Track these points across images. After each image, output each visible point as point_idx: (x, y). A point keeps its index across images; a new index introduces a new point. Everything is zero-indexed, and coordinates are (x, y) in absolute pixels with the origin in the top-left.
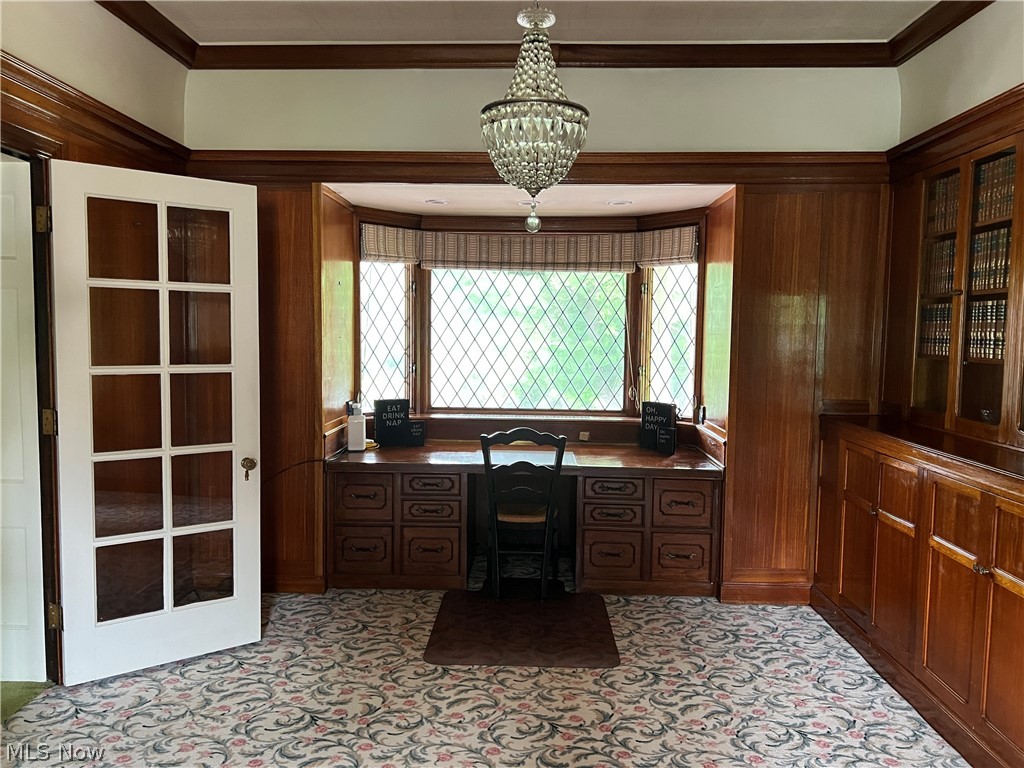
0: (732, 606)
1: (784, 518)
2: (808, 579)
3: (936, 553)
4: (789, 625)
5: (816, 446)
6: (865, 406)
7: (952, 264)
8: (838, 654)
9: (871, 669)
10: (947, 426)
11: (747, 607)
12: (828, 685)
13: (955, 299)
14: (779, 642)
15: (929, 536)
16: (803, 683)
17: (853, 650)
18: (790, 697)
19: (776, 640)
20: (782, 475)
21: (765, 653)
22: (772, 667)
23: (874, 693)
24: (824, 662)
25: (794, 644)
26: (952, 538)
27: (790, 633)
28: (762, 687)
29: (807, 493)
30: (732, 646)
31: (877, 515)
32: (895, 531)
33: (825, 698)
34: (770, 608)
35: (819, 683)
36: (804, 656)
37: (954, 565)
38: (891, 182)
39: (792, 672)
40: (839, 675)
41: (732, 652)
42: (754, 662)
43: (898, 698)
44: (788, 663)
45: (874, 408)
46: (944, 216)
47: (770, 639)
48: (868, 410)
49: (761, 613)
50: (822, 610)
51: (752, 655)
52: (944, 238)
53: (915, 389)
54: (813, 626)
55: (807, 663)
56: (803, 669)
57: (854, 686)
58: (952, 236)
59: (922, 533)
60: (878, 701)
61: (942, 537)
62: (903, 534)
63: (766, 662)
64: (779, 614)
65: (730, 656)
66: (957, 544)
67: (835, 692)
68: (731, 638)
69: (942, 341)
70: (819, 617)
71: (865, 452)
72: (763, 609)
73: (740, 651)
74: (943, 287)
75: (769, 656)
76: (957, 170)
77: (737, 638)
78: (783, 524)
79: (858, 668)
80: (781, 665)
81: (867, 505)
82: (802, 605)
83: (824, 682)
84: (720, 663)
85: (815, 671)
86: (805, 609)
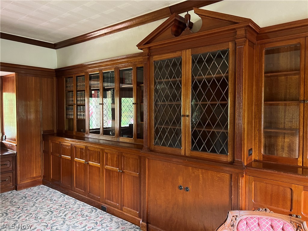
0: (21, 191)
1: (34, 163)
2: (42, 178)
3: (76, 162)
4: (39, 190)
5: (42, 142)
6: (53, 131)
7: (72, 98)
8: (53, 193)
9: (62, 193)
10: (74, 134)
11: (25, 190)
12: (53, 200)
13: (74, 105)
14: (38, 195)
15: (74, 158)
16: (47, 201)
17: (57, 191)
18: (46, 205)
19: (37, 195)
20: (33, 152)
21: (35, 198)
22: (38, 201)
23: (64, 198)
24: (51, 196)
25: (42, 194)
26: (79, 158)
27: (40, 192)
28: (38, 206)
29: (40, 155)
30: (25, 200)
31: (61, 157)
32: (66, 159)
33: (54, 203)
34: (32, 188)
35: (51, 200)
36: (45, 196)
37: (80, 163)
38: (56, 76)
39: (44, 200)
40: (55, 197)
41: (26, 201)
42: (33, 201)
43: (69, 197)
44: (42, 199)
45: (55, 132)
46: (70, 87)
47: (35, 195)
48: (54, 132)
49: (30, 190)
50: (46, 185)
51: (32, 200)
52: (70, 92)
53: (66, 126)
54: (45, 189)
55: (47, 197)
56: (46, 199)
57: (59, 198)
58: (73, 91)
59: (72, 158)
60: (65, 199)
61: (77, 158)
62: (68, 159)
63: (36, 200)
64: (35, 189)
65: (26, 202)
66: (80, 159)
67: (55, 201)
68: (24, 198)
69: (71, 115)
70: (46, 186)
71: (57, 142)
72: (30, 189)
73: (28, 200)
74: (71, 103)
75: (36, 199)
76: (72, 77)
77: (26, 198)
78: (34, 165)
79: (59, 194)
80: (40, 200)
81: (58, 155)
82: (40, 185)
83: (52, 199)
84: (24, 205)
85: (49, 198)
86: (41, 185)
